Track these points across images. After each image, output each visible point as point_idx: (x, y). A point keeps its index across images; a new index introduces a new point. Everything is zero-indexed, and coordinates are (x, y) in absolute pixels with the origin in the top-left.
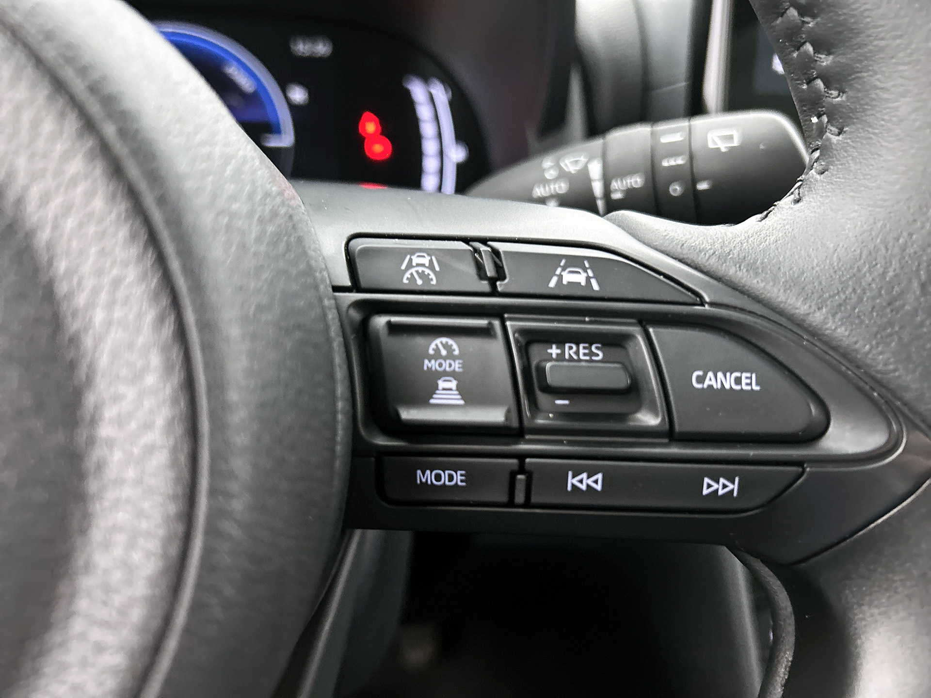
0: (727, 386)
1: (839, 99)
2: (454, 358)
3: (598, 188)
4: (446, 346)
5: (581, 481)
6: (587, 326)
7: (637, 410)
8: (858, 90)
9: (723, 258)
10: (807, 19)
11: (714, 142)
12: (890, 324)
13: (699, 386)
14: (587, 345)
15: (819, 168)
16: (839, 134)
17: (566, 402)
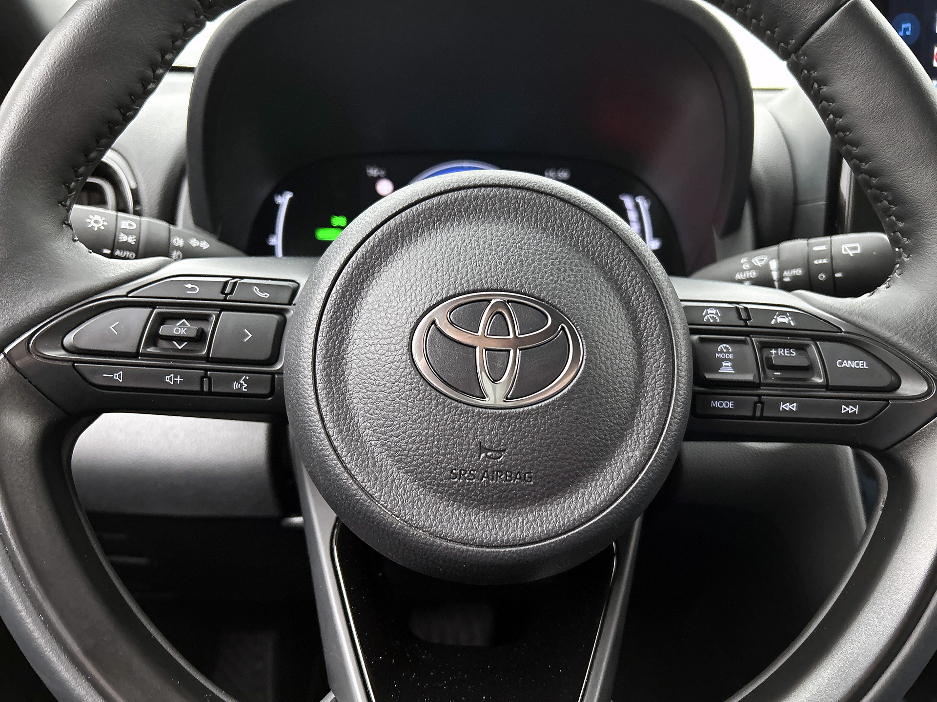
0: (853, 366)
1: (907, 242)
2: (730, 353)
3: (775, 275)
4: (726, 348)
5: (786, 406)
6: (788, 340)
7: (813, 377)
8: (916, 239)
9: (851, 313)
10: (892, 206)
11: (845, 250)
12: (928, 341)
13: (840, 366)
14: (788, 349)
15: (899, 272)
16: (908, 258)
17: (779, 374)
